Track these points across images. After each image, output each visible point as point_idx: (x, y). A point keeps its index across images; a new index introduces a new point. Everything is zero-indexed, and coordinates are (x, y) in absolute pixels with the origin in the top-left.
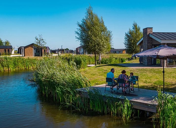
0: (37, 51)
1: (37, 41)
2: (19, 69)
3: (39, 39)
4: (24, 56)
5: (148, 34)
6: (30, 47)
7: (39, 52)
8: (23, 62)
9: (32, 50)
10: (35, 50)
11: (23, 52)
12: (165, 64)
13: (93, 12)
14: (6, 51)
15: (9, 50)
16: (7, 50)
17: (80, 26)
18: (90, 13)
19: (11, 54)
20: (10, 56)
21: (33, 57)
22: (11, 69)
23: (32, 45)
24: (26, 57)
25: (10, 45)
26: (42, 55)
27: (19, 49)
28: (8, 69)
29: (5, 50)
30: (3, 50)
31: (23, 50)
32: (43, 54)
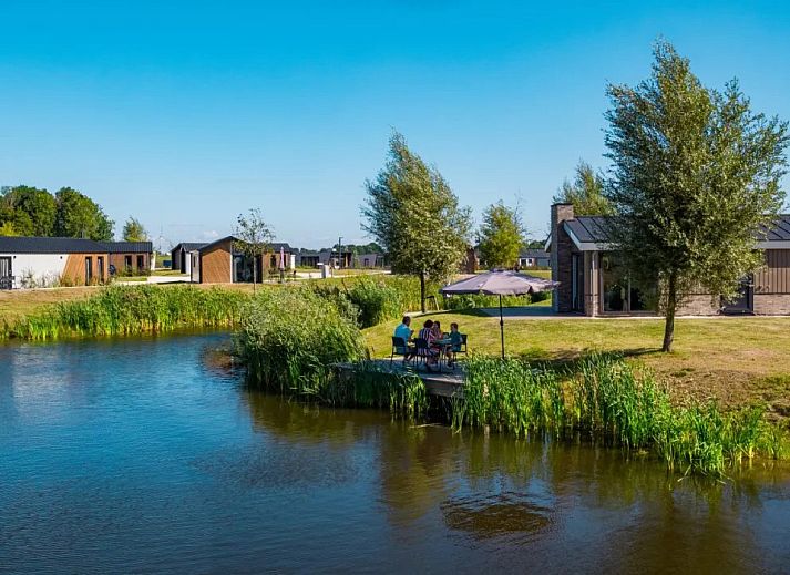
0: (245, 263)
1: (242, 229)
2: (188, 324)
3: (250, 224)
4: (201, 282)
5: (559, 221)
6: (220, 251)
7: (251, 265)
8: (200, 302)
9: (228, 261)
10: (238, 259)
11: (193, 265)
12: (595, 308)
13: (410, 149)
14: (130, 263)
15: (140, 260)
16: (134, 258)
17: (374, 192)
18: (399, 151)
19: (149, 273)
20: (146, 280)
21: (229, 285)
22: (161, 326)
23: (225, 243)
24: (206, 286)
25: (143, 238)
26: (260, 280)
27: (174, 253)
28: (151, 327)
29: (129, 260)
30: (122, 256)
31: (193, 259)
32: (266, 274)
